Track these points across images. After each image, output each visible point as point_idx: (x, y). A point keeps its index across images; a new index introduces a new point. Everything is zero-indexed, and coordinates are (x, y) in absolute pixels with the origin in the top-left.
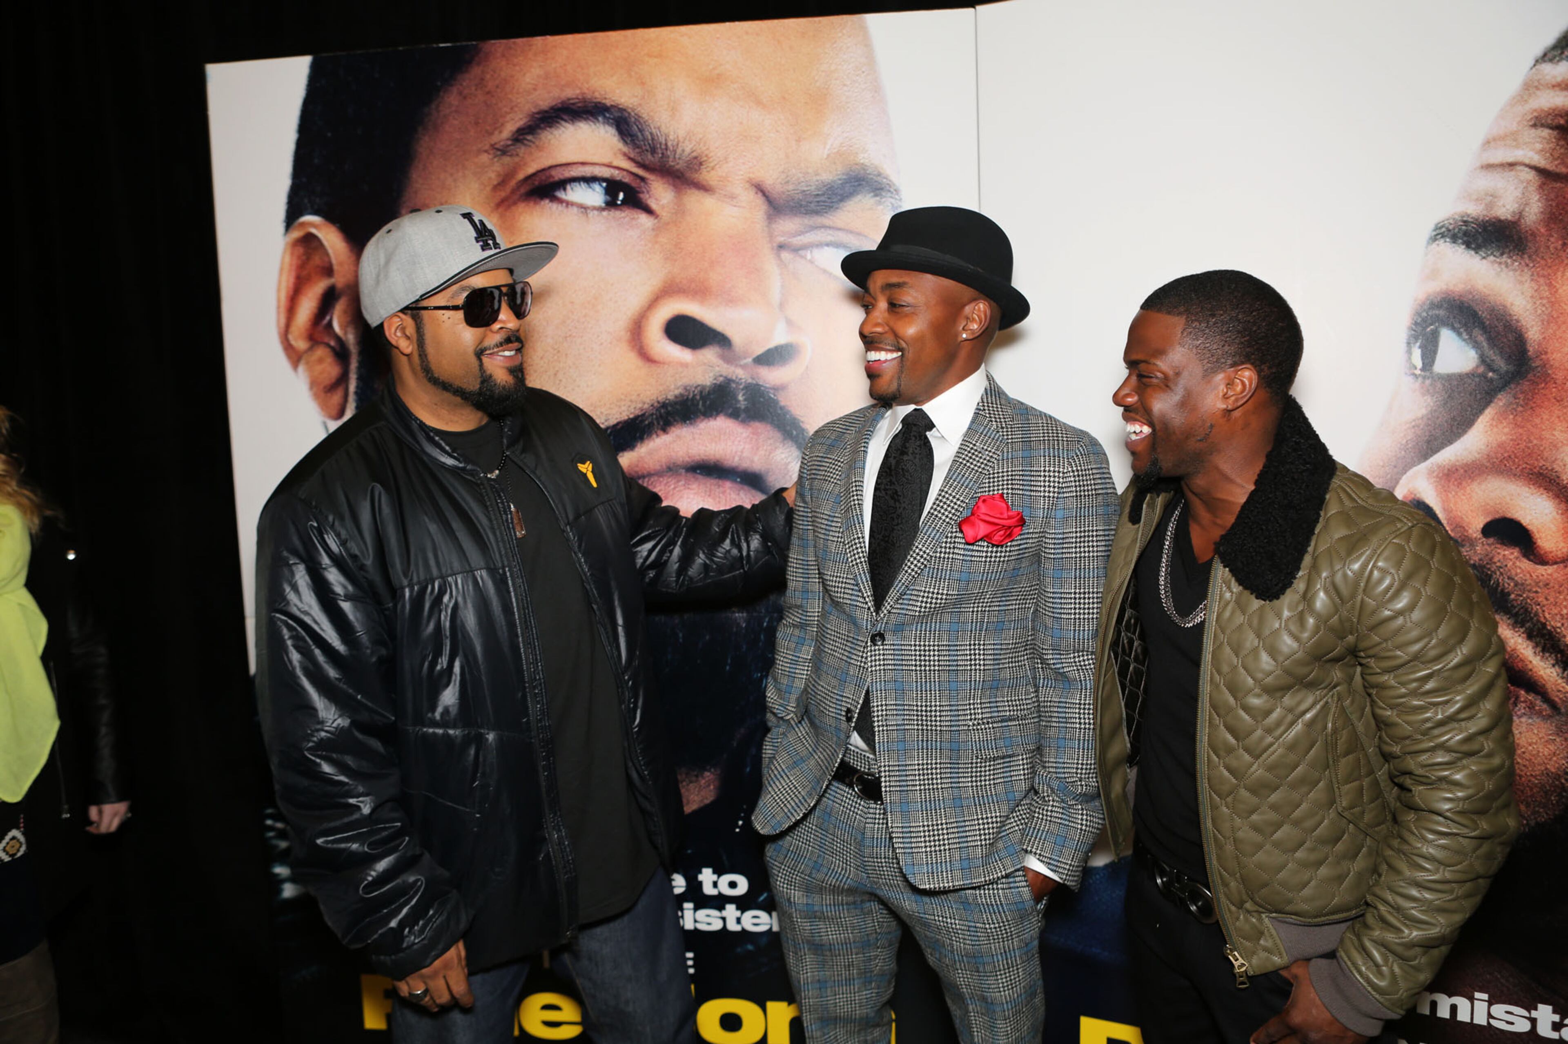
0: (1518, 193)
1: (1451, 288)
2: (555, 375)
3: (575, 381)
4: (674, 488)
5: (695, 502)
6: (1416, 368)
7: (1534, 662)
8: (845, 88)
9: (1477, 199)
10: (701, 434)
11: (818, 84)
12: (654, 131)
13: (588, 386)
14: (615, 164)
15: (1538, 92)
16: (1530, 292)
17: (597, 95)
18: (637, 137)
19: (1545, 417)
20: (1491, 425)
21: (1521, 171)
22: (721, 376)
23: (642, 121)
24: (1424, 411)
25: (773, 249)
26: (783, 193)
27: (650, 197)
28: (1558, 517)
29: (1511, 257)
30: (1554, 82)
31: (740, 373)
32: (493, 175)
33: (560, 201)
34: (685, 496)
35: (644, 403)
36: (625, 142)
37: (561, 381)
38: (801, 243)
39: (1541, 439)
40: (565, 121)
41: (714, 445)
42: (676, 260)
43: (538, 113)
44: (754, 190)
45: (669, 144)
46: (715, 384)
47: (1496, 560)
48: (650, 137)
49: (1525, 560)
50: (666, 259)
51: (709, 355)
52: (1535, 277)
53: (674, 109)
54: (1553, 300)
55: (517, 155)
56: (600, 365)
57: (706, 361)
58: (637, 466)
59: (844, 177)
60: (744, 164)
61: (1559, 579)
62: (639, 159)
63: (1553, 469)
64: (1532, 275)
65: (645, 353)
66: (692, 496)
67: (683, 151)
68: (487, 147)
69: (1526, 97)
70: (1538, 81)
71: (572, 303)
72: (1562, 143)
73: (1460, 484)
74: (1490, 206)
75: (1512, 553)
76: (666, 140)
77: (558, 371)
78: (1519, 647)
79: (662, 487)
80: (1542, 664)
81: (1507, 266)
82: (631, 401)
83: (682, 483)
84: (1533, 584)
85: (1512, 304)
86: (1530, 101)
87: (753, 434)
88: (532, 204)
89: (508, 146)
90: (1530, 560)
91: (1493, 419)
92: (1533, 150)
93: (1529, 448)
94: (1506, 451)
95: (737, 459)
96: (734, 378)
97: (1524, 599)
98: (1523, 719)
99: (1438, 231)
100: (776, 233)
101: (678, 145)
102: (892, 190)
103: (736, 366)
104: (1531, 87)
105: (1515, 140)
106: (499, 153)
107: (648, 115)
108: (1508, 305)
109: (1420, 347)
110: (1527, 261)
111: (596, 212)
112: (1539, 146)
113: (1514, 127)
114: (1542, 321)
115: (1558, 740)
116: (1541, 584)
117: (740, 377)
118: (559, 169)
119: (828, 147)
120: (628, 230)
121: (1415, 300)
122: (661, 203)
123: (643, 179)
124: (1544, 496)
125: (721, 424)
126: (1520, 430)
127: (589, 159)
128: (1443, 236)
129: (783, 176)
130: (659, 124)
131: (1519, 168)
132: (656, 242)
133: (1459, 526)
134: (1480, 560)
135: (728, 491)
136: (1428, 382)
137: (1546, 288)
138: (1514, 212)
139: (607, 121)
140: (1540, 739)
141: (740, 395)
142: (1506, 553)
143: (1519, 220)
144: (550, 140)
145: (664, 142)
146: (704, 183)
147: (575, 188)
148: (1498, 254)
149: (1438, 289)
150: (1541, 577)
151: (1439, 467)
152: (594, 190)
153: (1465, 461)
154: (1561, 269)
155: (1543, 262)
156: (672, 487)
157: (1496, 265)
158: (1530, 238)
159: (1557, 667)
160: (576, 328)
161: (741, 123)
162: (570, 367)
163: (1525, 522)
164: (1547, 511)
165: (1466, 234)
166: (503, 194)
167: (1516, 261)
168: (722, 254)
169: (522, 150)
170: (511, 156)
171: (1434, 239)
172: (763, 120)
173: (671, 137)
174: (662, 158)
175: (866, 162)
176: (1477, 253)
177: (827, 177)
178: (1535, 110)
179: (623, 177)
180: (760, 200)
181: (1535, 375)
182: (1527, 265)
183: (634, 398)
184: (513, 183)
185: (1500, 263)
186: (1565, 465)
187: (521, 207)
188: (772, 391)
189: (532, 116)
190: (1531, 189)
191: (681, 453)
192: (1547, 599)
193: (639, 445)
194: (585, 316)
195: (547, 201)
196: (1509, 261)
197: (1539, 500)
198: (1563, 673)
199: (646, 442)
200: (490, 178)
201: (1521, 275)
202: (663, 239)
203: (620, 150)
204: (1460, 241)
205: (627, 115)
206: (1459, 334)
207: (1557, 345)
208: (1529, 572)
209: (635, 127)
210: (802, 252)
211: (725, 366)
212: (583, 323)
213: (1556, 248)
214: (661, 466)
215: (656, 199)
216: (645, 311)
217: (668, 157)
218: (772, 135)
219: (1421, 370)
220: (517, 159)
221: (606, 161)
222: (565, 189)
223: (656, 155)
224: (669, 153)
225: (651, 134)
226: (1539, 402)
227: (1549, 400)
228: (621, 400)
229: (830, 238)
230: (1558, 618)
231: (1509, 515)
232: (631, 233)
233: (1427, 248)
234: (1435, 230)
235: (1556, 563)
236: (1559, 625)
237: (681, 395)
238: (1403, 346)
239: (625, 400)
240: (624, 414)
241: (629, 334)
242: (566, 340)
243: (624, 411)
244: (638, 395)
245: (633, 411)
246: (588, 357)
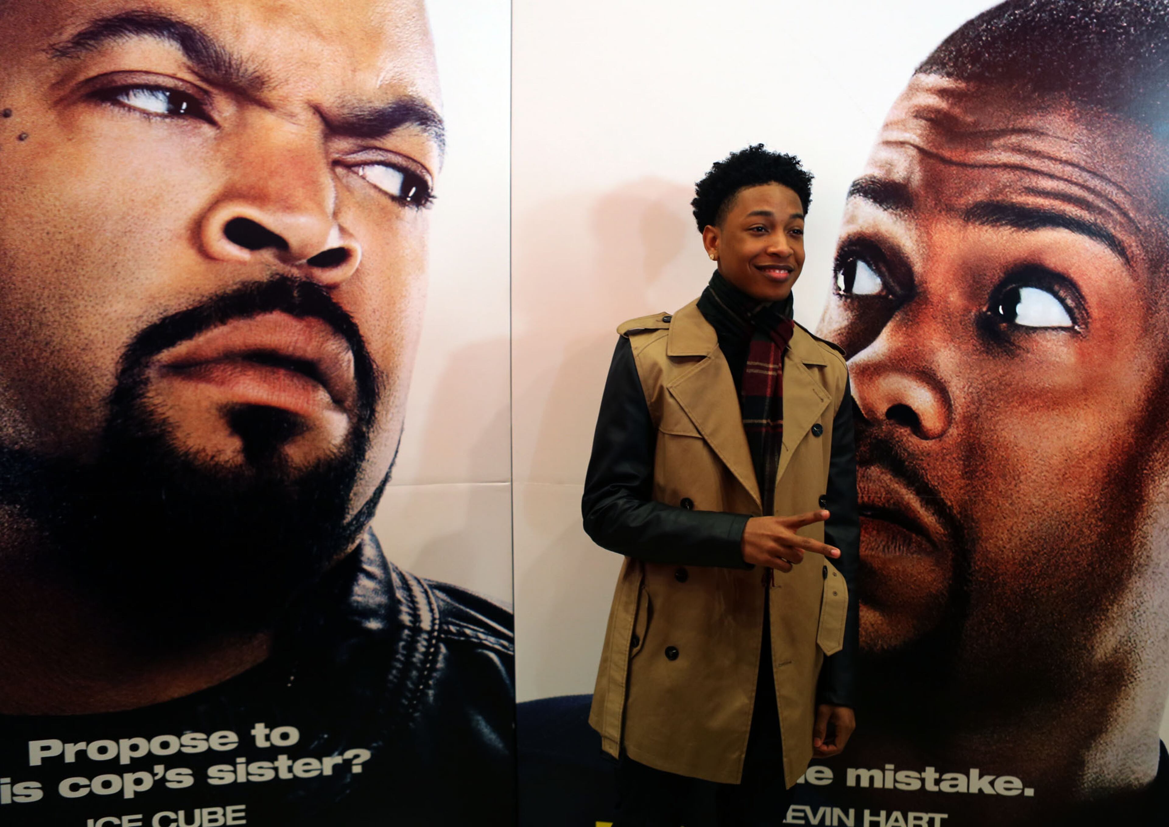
0: (906, 164)
1: (864, 230)
2: (114, 266)
3: (134, 273)
4: (231, 375)
5: (251, 387)
6: (840, 289)
7: (921, 512)
8: (398, 30)
9: (880, 166)
10: (257, 326)
11: (373, 24)
12: (218, 49)
13: (147, 279)
14: (179, 75)
15: (918, 93)
16: (915, 237)
17: (162, 10)
18: (202, 53)
19: (926, 329)
20: (891, 335)
21: (909, 148)
22: (278, 274)
23: (207, 39)
24: (845, 323)
25: (328, 164)
26: (339, 115)
27: (213, 109)
28: (935, 404)
29: (902, 211)
30: (927, 87)
31: (295, 272)
32: (51, 74)
33: (123, 105)
34: (242, 382)
35: (203, 296)
36: (190, 57)
37: (119, 273)
38: (353, 160)
39: (924, 346)
40: (130, 31)
41: (269, 336)
42: (236, 168)
43: (100, 20)
44: (313, 111)
45: (233, 62)
46: (272, 281)
47: (895, 435)
48: (214, 55)
49: (914, 436)
50: (228, 166)
51: (267, 256)
52: (919, 227)
53: (238, 32)
54: (930, 243)
55: (78, 57)
56: (159, 260)
57: (263, 260)
58: (194, 353)
59: (394, 106)
60: (303, 87)
61: (937, 450)
62: (203, 73)
63: (931, 368)
64: (916, 225)
65: (204, 251)
66: (248, 382)
67: (246, 70)
68: (45, 47)
69: (910, 96)
70: (918, 85)
71: (133, 200)
72: (933, 131)
73: (871, 378)
74: (889, 172)
75: (906, 431)
76: (230, 59)
77: (116, 263)
78: (911, 501)
79: (219, 373)
80: (926, 513)
81: (900, 217)
82: (190, 294)
83: (239, 369)
84: (920, 454)
85: (904, 245)
86: (913, 98)
87: (308, 326)
88: (92, 106)
89: (68, 48)
90: (917, 436)
91: (892, 330)
92: (915, 134)
93: (916, 352)
94: (901, 355)
95: (291, 349)
96: (290, 276)
97: (915, 465)
98: (915, 556)
99: (855, 188)
100: (331, 150)
101: (241, 64)
102: (436, 120)
103: (293, 265)
104: (913, 89)
105: (904, 125)
106: (58, 53)
107: (213, 34)
108: (901, 245)
109: (843, 274)
110: (913, 214)
111: (159, 119)
112: (919, 132)
113: (903, 116)
114: (923, 258)
115: (937, 569)
116: (925, 454)
117: (295, 275)
118: (123, 76)
119: (381, 78)
120: (190, 137)
121: (840, 238)
122: (224, 115)
123: (206, 92)
124: (926, 388)
125: (276, 317)
126: (910, 339)
127: (153, 69)
128: (858, 191)
129: (339, 101)
130: (223, 44)
131: (907, 146)
132: (218, 151)
133: (871, 411)
134: (885, 436)
135: (282, 377)
136: (849, 300)
137: (925, 235)
138: (904, 178)
139: (172, 36)
140: (926, 569)
141: (296, 292)
142: (902, 430)
143: (908, 183)
144: (113, 47)
145: (227, 60)
146: (266, 101)
147: (138, 95)
148: (894, 207)
149: (855, 231)
150: (925, 449)
151: (857, 365)
152: (157, 97)
153: (874, 362)
154: (934, 222)
155: (923, 216)
156: (229, 373)
157: (893, 216)
158: (915, 197)
159: (935, 515)
160: (136, 224)
161: (302, 50)
162: (129, 260)
163: (914, 407)
164: (928, 400)
165: (874, 191)
166: (62, 93)
167: (905, 213)
168: (281, 165)
169: (83, 54)
170: (71, 57)
171: (852, 193)
172: (322, 50)
173: (235, 57)
174: (225, 74)
175: (414, 95)
176: (880, 205)
177: (379, 104)
178: (916, 106)
179: (186, 88)
180: (316, 121)
181: (919, 298)
182: (913, 217)
183: (193, 291)
184: (73, 83)
185: (896, 215)
186: (939, 366)
187: (81, 107)
188: (324, 289)
189: (95, 22)
190: (915, 162)
191: (238, 343)
192: (928, 465)
193: (197, 335)
194: (146, 213)
195: (109, 104)
196: (902, 213)
197: (923, 391)
198: (939, 519)
199: (204, 332)
200: (48, 77)
201: (909, 224)
202: (225, 148)
203: (184, 63)
204: (870, 196)
205: (192, 32)
206: (869, 265)
207: (933, 277)
208: (917, 446)
209: (200, 44)
210: (355, 169)
211: (282, 265)
212: (144, 219)
213: (931, 206)
214: (219, 354)
215: (219, 111)
216: (205, 213)
217: (231, 74)
218: (331, 64)
219: (844, 291)
220: (77, 62)
221: (170, 72)
222: (127, 95)
223: (219, 72)
224: (232, 70)
225: (216, 52)
226: (922, 318)
227: (928, 317)
228: (180, 292)
229: (380, 158)
230: (936, 478)
231: (904, 402)
232: (193, 140)
233: (847, 199)
234: (853, 186)
235: (934, 438)
236: (936, 484)
237: (239, 290)
238: (832, 273)
239: (184, 293)
240: (183, 305)
241: (189, 232)
242: (126, 235)
243: (183, 303)
244: (197, 289)
245: (191, 303)
246: (148, 252)
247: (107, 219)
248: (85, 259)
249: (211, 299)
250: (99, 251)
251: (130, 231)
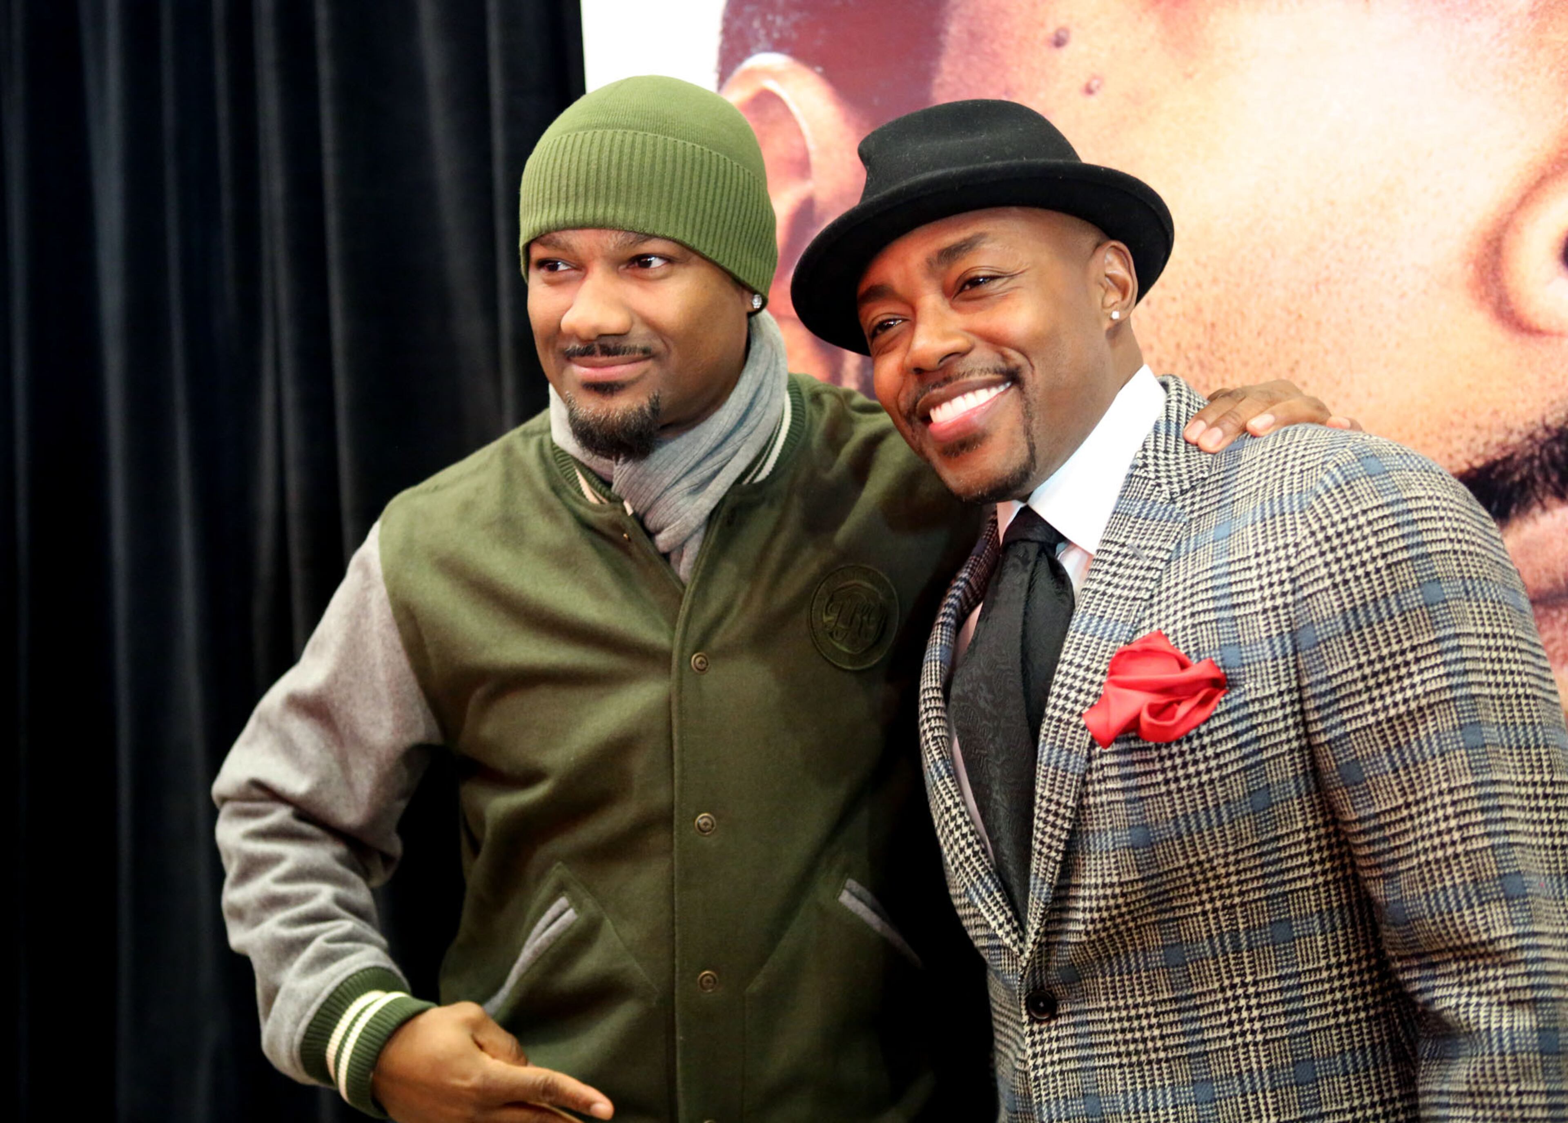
3: (1338, 383)
35: (1511, 432)
56: (1398, 345)
65: (1512, 313)
71: (1332, 203)
77: (1297, 362)
82: (1477, 427)
132: (1541, 45)
160: (1341, 261)
162: (1326, 352)
183: (1484, 419)
194: (1363, 232)
212: (1359, 248)
214: (1555, 581)
216: (1512, 213)
239: (1462, 426)
240: (1460, 458)
241: (1471, 267)
242: (1317, 290)
243: (1459, 451)
244: (1496, 413)
245: (1481, 450)
246: (1371, 328)
247: (1273, 256)
248: (1228, 358)
249: (1531, 437)
250: (1259, 334)
251: (1328, 280)
